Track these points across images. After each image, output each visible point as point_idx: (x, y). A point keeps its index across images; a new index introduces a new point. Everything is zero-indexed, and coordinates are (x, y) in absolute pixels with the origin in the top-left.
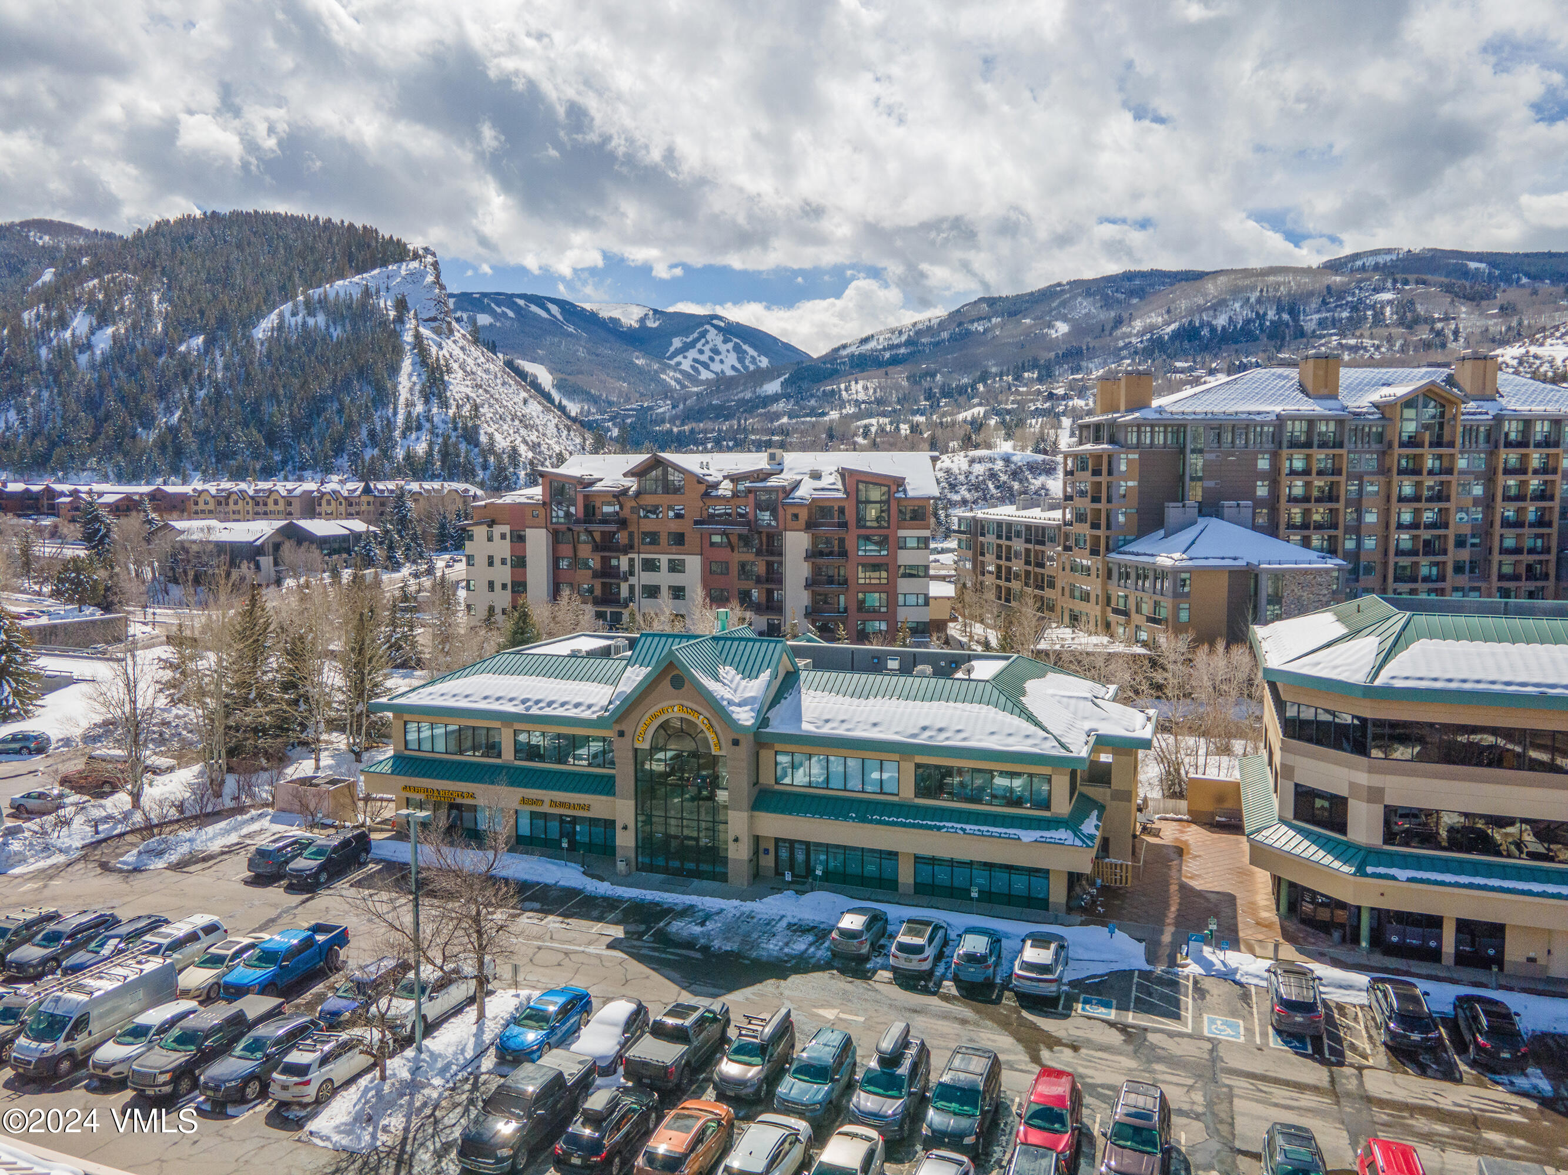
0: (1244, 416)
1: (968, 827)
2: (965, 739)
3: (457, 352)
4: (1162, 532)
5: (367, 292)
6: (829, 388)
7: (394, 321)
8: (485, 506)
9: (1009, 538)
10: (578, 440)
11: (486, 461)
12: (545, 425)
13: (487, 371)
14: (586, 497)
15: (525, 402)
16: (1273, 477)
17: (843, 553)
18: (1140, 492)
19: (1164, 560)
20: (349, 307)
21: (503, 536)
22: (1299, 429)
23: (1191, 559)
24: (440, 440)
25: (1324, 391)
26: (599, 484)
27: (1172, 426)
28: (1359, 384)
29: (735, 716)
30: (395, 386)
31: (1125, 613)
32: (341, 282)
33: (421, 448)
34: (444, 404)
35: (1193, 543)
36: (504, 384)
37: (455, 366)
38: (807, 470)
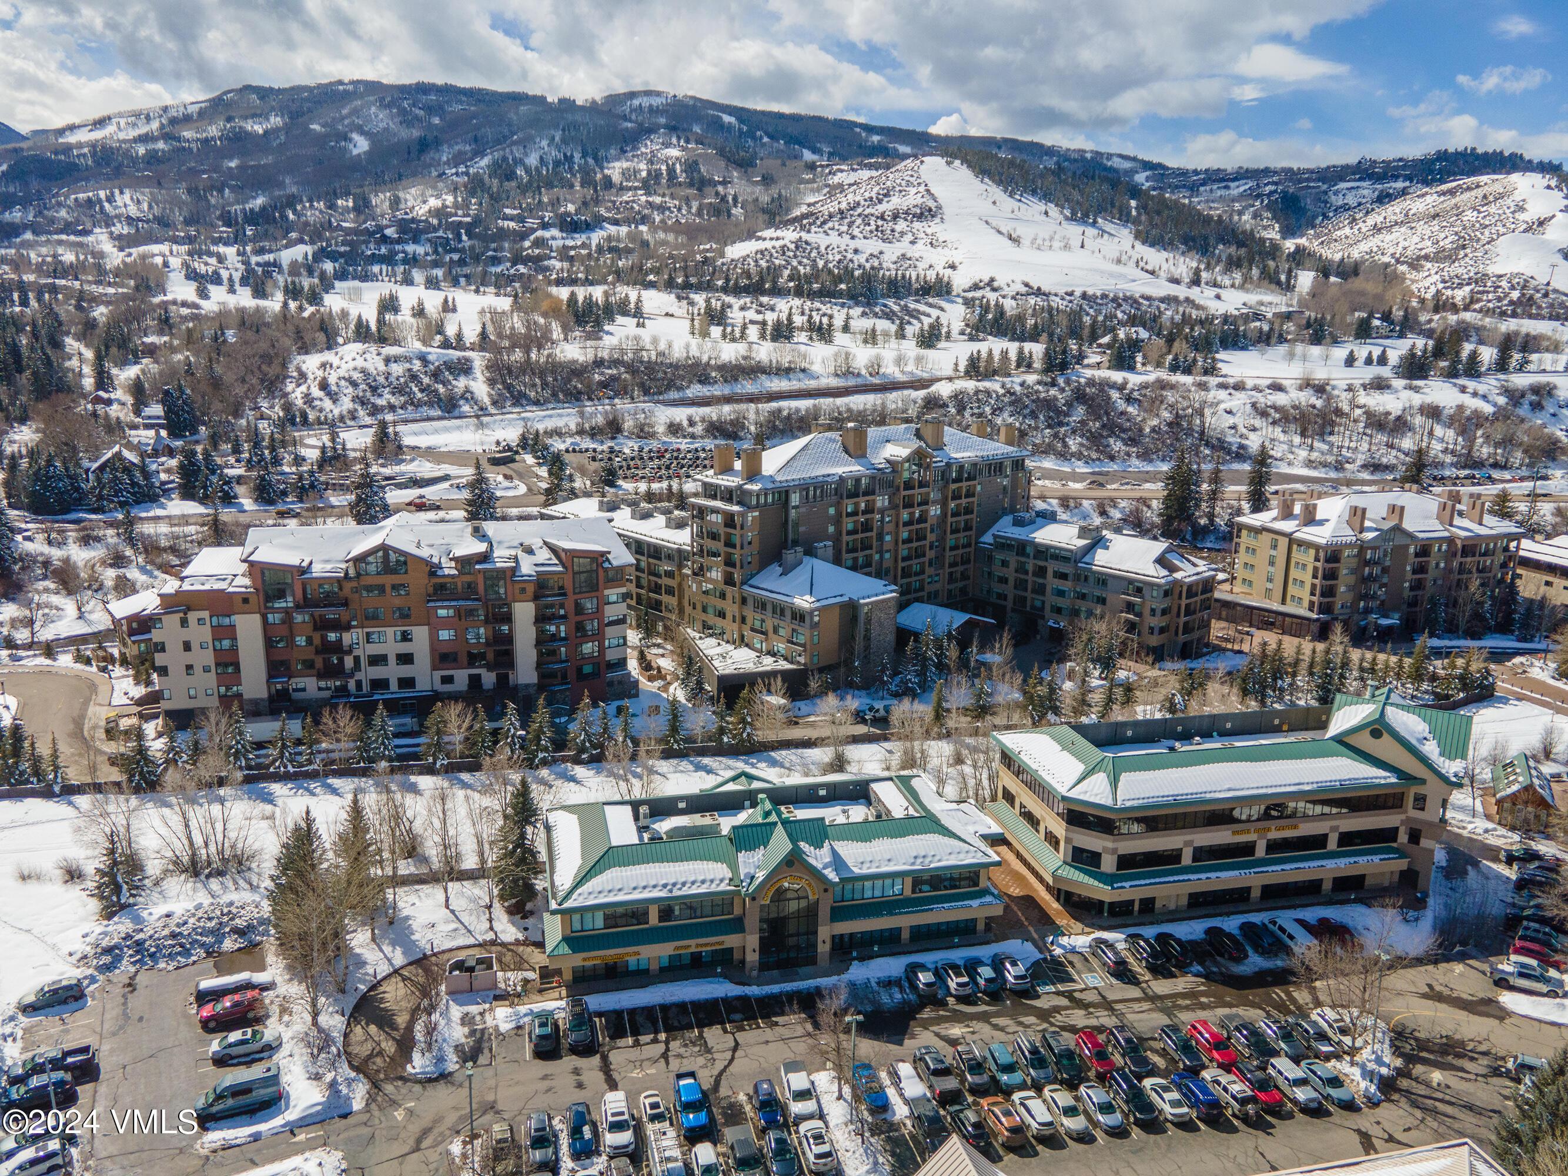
0: (821, 478)
4: (780, 568)
8: (176, 594)
14: (303, 584)
16: (837, 521)
17: (564, 615)
18: (762, 540)
19: (801, 603)
21: (201, 621)
22: (850, 484)
23: (818, 600)
25: (861, 454)
26: (314, 568)
27: (779, 491)
28: (875, 446)
29: (825, 876)
31: (762, 632)
35: (811, 584)
38: (517, 544)
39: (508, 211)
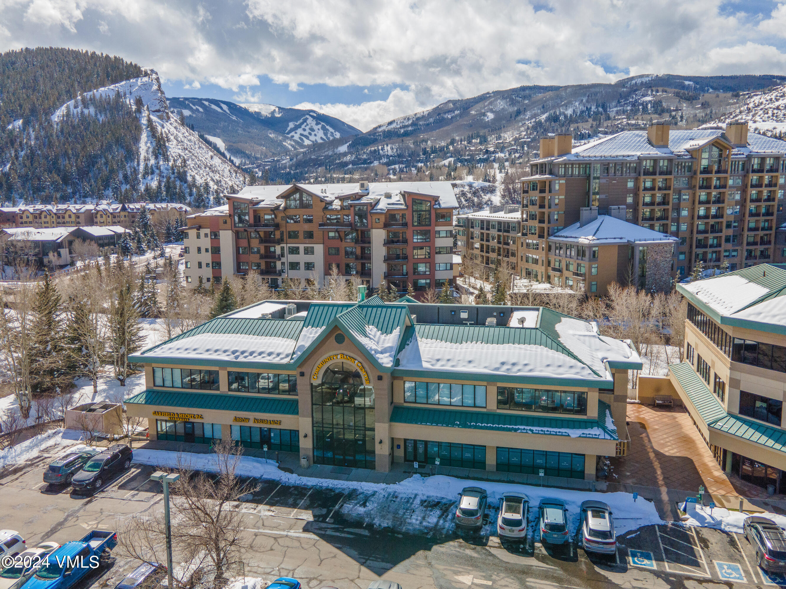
0: (621, 158)
1: (534, 428)
2: (531, 370)
3: (172, 129)
4: (578, 224)
5: (118, 95)
6: (373, 149)
7: (135, 112)
8: (195, 218)
9: (488, 229)
10: (242, 179)
11: (191, 191)
12: (223, 170)
13: (190, 141)
14: (255, 211)
15: (212, 157)
16: (636, 192)
17: (405, 241)
18: (566, 202)
19: (584, 240)
20: (109, 103)
21: (206, 235)
22: (648, 164)
23: (598, 239)
24: (165, 180)
25: (661, 143)
26: (262, 203)
27: (583, 164)
28: (678, 139)
29: (380, 361)
30: (138, 149)
31: (560, 270)
32: (103, 89)
33: (154, 184)
34: (167, 159)
35: (598, 230)
36: (199, 148)
37: (172, 138)
38: (383, 193)
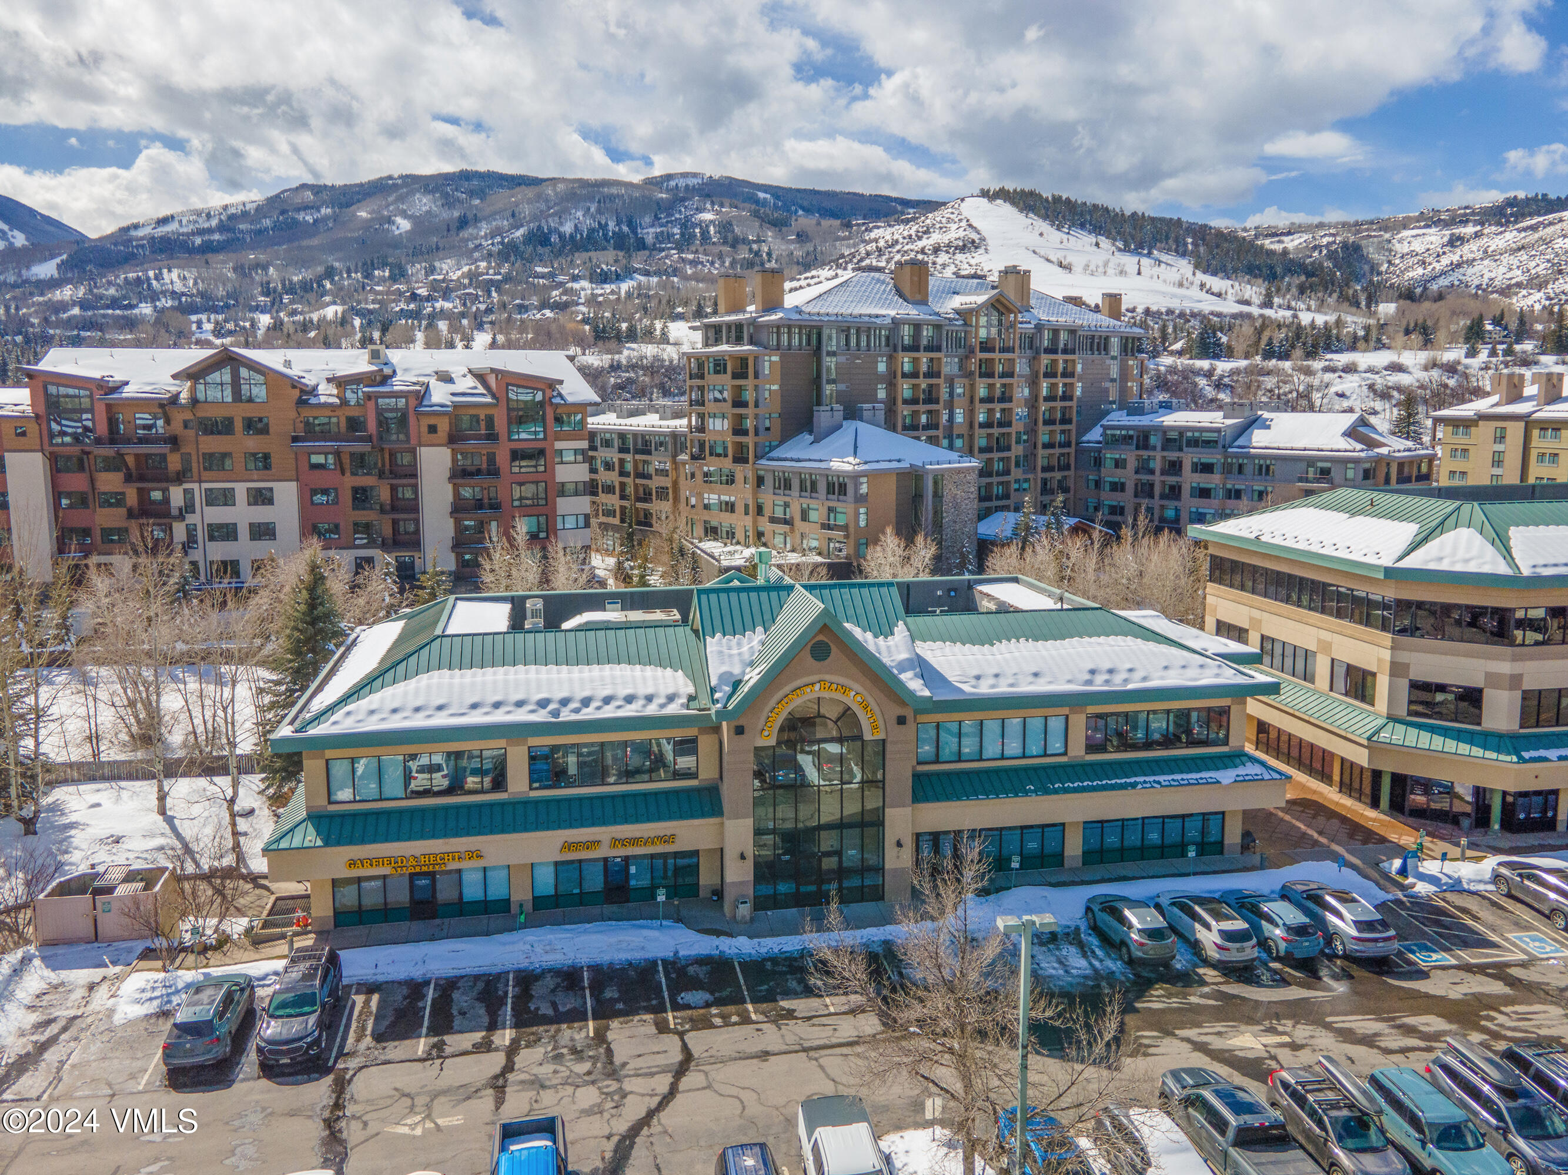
0: (867, 319)
1: (1158, 779)
4: (808, 437)
14: (109, 407)
16: (890, 380)
17: (495, 471)
18: (783, 396)
19: (840, 465)
22: (906, 332)
23: (866, 463)
25: (918, 297)
26: (127, 389)
27: (806, 327)
29: (909, 686)
31: (786, 522)
35: (856, 446)
38: (429, 371)
39: (539, 269)
